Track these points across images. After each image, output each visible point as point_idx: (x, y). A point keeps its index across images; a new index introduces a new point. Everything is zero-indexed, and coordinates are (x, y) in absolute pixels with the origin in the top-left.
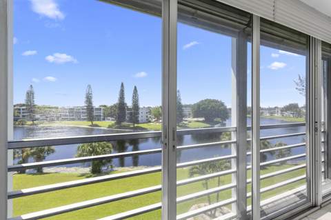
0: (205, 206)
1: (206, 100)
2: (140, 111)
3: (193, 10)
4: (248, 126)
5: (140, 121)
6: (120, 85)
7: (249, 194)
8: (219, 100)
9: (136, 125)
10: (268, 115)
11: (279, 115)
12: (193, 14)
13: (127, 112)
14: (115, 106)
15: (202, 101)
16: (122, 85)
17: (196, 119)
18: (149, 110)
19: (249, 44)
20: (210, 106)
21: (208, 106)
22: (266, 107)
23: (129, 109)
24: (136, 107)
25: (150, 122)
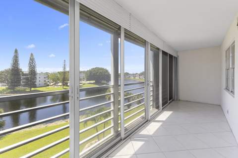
0: (96, 142)
1: (95, 68)
2: (38, 77)
3: (89, 15)
4: (119, 84)
5: (38, 85)
6: (14, 51)
7: (119, 122)
8: (105, 68)
9: (33, 89)
10: (133, 78)
11: (138, 78)
12: (89, 17)
13: (22, 77)
14: (7, 71)
15: (93, 69)
16: (16, 51)
17: (88, 82)
18: (47, 75)
19: (119, 39)
20: (99, 72)
21: (97, 73)
22: (132, 73)
23: (24, 75)
24: (33, 73)
25: (48, 85)
